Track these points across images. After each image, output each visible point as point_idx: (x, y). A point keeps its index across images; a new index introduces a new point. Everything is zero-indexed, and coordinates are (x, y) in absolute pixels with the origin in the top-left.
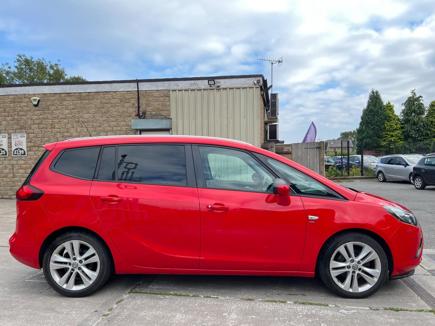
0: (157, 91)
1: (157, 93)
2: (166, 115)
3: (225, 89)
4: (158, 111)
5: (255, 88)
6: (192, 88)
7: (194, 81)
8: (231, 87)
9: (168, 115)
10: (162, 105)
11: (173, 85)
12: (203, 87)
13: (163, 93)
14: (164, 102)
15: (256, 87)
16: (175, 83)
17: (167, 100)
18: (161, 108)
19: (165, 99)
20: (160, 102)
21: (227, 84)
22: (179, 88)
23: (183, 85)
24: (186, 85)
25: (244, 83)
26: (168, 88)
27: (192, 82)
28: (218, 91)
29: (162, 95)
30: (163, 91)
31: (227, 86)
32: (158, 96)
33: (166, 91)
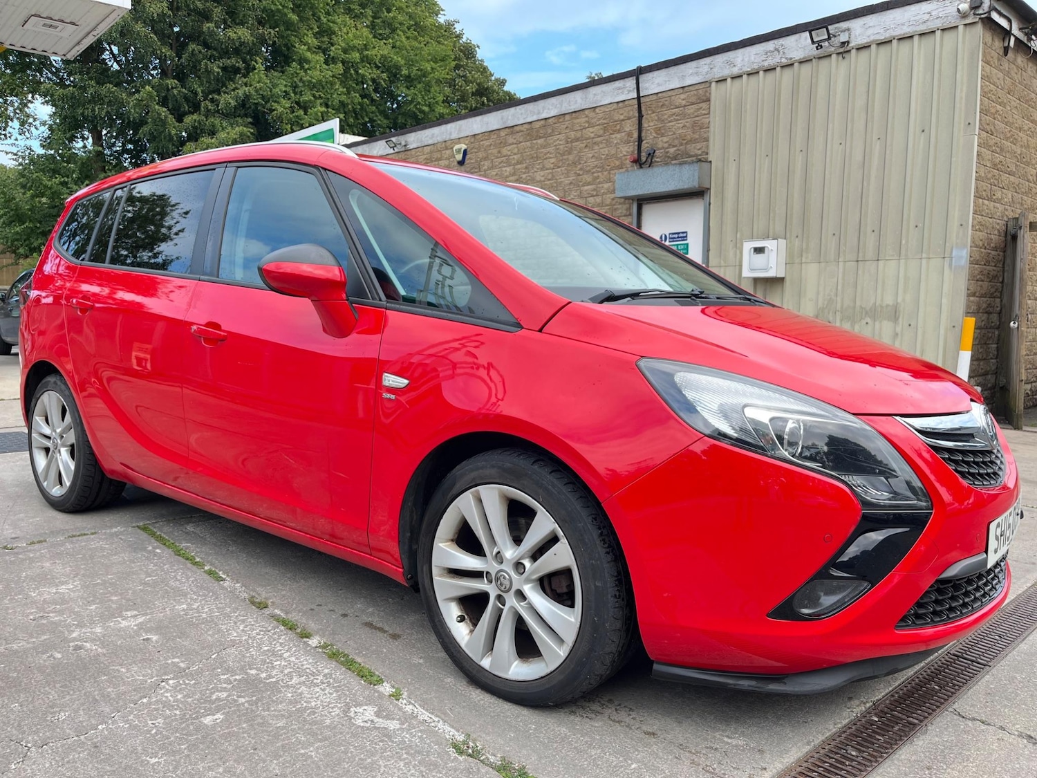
0: (681, 91)
1: (683, 96)
2: (699, 152)
3: (865, 47)
4: (681, 145)
5: (961, 28)
6: (768, 63)
7: (776, 41)
8: (882, 37)
9: (704, 152)
10: (693, 126)
11: (719, 66)
12: (797, 55)
13: (695, 92)
14: (697, 119)
15: (965, 25)
16: (725, 59)
17: (703, 112)
18: (689, 134)
19: (699, 109)
20: (689, 120)
21: (870, 32)
22: (735, 71)
23: (746, 59)
24: (752, 58)
25: (926, 17)
26: (707, 77)
27: (770, 45)
28: (844, 58)
29: (693, 99)
30: (697, 87)
31: (872, 38)
32: (684, 103)
33: (703, 86)
